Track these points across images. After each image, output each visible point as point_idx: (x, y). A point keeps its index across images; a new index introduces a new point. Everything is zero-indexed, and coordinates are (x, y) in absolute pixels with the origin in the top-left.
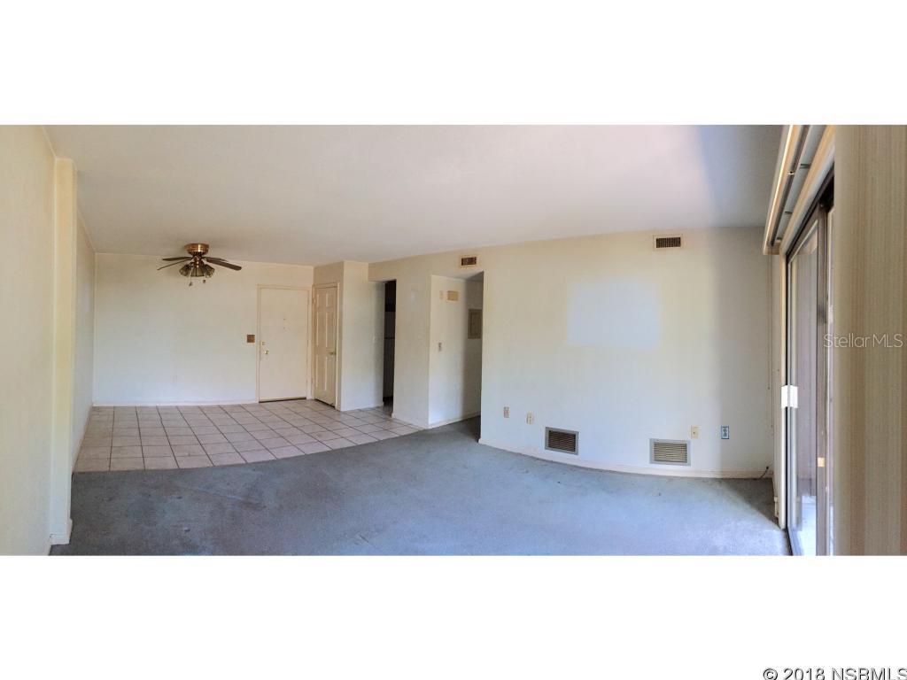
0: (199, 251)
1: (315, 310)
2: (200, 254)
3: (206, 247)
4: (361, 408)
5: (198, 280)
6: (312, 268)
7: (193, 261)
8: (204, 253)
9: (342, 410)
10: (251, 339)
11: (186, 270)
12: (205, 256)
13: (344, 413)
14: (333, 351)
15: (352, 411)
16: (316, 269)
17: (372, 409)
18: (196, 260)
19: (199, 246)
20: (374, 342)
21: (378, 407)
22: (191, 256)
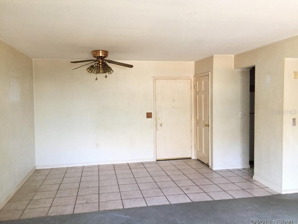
0: (101, 55)
1: (196, 93)
2: (102, 58)
3: (106, 53)
4: (229, 168)
5: (101, 76)
6: (194, 62)
7: (97, 62)
8: (105, 57)
9: (214, 169)
10: (149, 115)
11: (91, 69)
12: (106, 59)
13: (215, 172)
14: (207, 123)
15: (221, 171)
16: (196, 63)
17: (239, 170)
18: (99, 62)
19: (101, 52)
20: (240, 116)
21: (244, 169)
22: (96, 59)
